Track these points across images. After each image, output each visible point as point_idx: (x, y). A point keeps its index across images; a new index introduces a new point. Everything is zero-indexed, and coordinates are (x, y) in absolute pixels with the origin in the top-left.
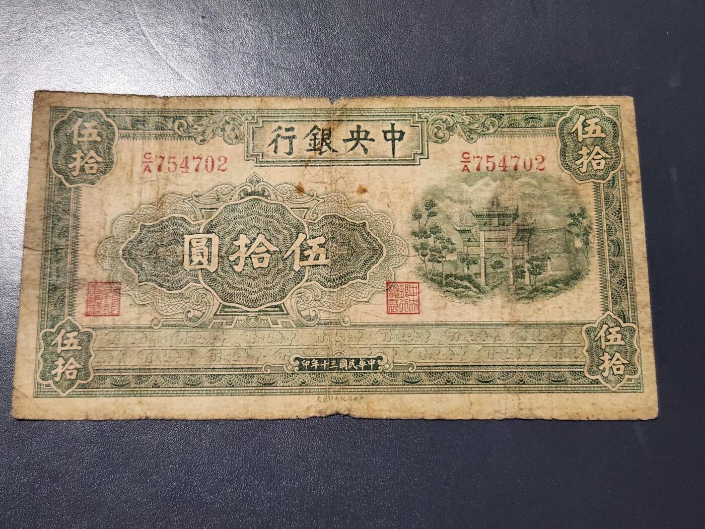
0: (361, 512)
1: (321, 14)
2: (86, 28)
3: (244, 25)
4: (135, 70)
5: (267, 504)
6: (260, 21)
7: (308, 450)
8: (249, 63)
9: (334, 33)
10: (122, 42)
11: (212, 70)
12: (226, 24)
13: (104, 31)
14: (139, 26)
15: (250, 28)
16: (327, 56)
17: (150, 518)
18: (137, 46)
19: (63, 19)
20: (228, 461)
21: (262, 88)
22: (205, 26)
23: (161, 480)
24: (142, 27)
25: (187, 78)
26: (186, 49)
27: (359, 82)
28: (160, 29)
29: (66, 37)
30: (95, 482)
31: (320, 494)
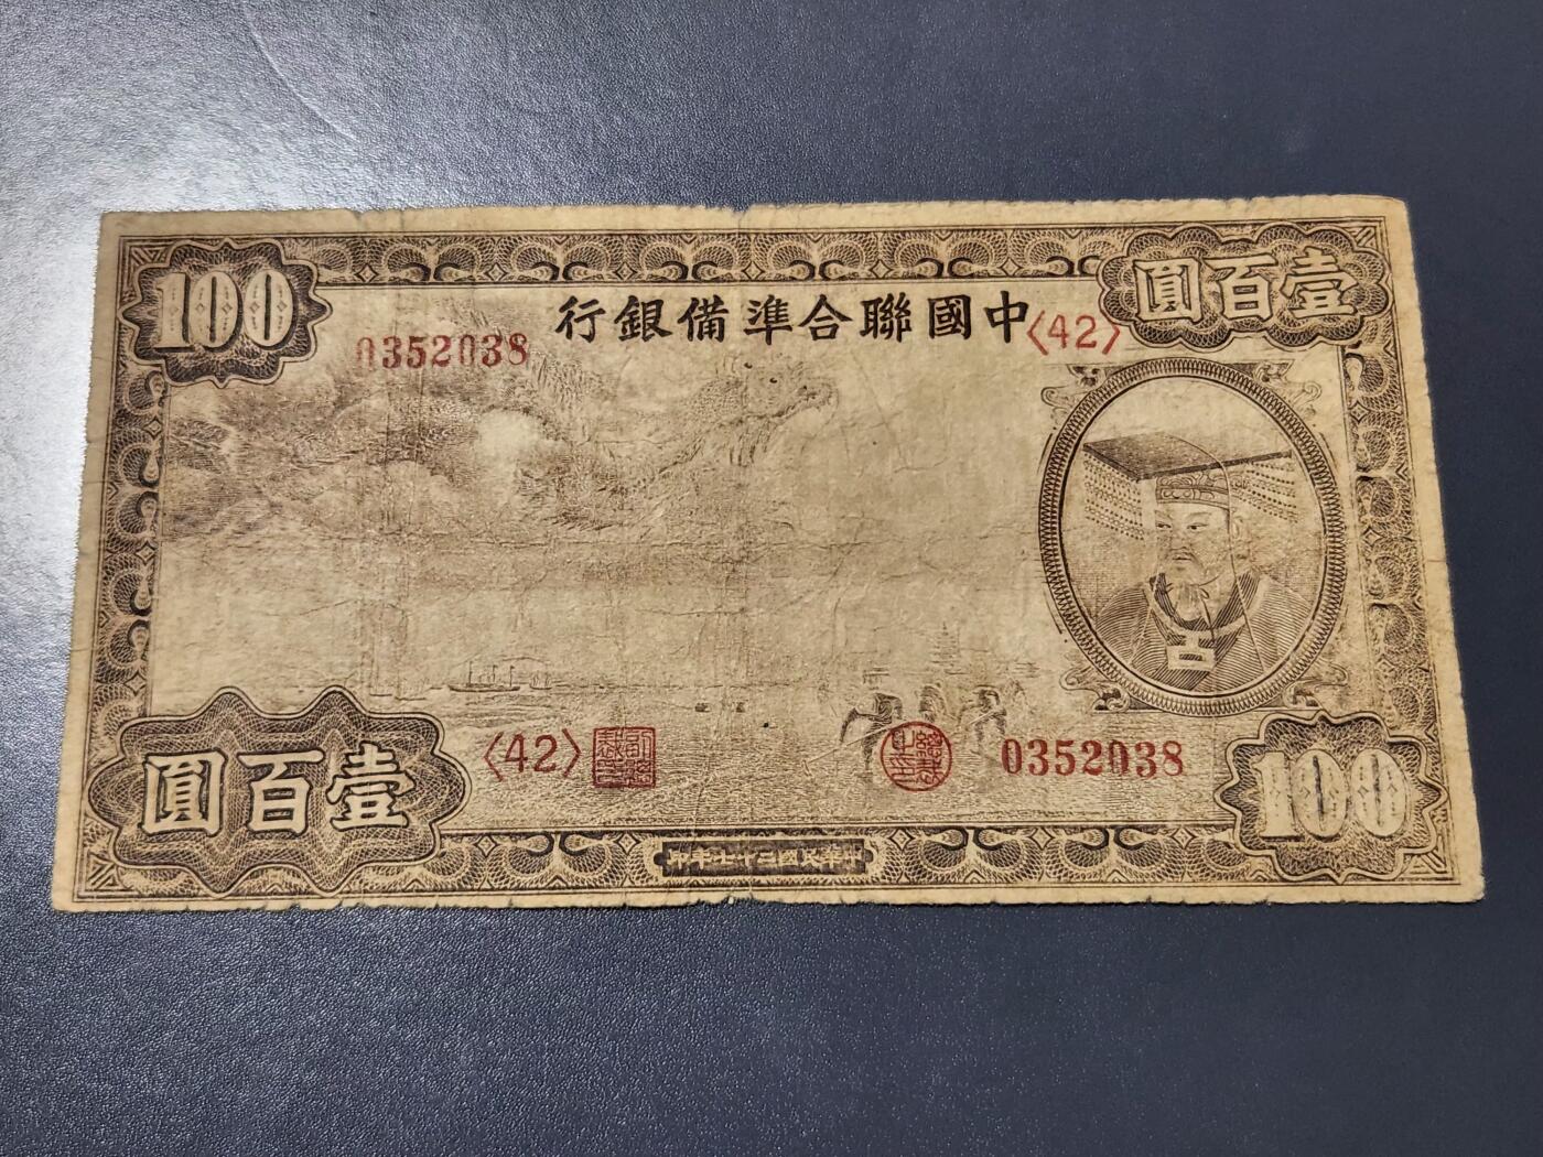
1: (604, 11)
2: (143, 35)
5: (479, 940)
9: (630, 46)
12: (418, 27)
15: (465, 36)
16: (612, 90)
21: (485, 148)
22: (377, 31)
24: (254, 33)
25: (339, 129)
26: (338, 75)
27: (676, 139)
28: (289, 36)
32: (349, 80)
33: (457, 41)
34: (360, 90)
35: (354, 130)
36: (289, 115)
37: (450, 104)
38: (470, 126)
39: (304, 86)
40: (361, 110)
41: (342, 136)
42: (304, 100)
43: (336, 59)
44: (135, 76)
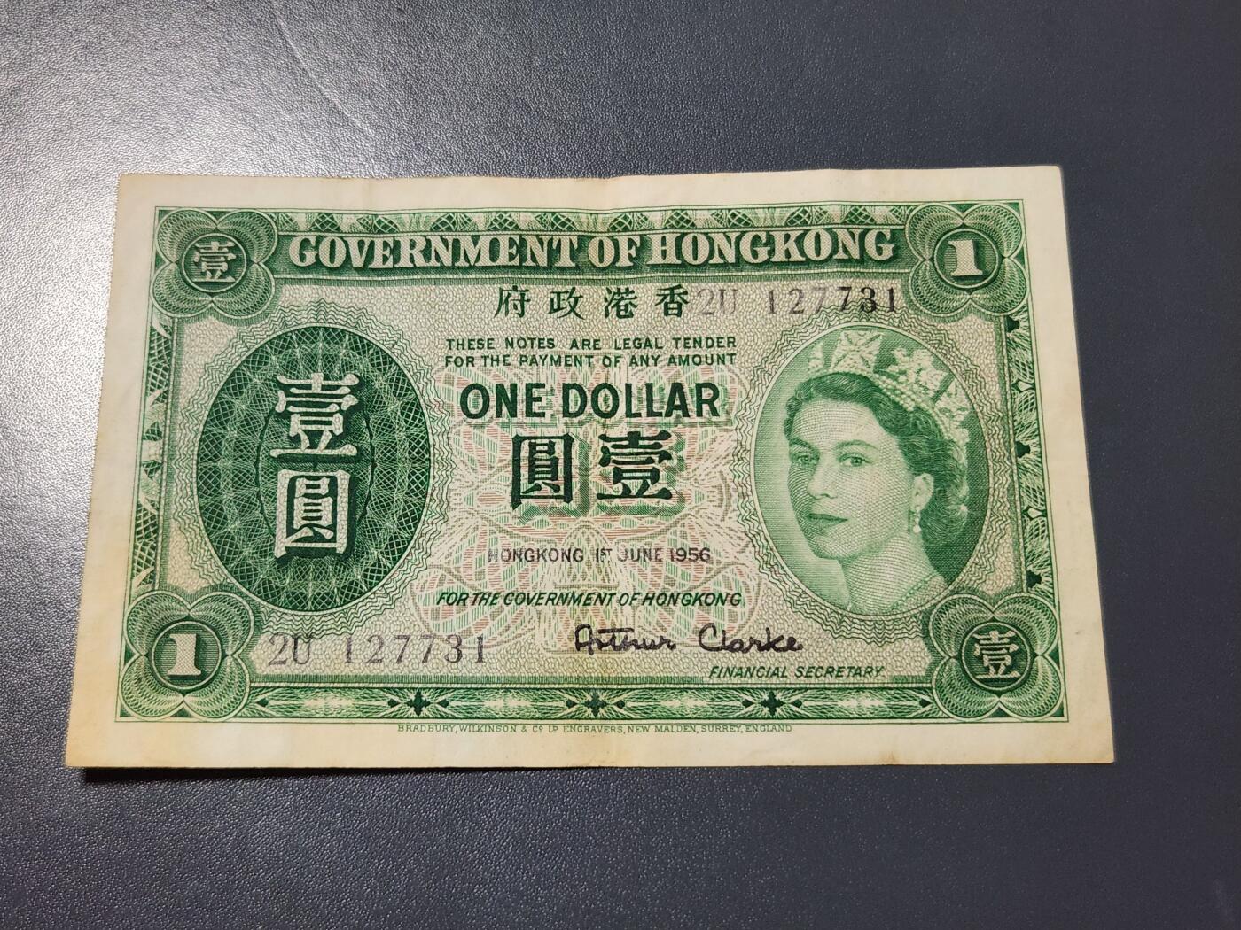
32: (372, 75)
33: (482, 44)
34: (382, 85)
35: (372, 126)
36: (309, 105)
37: (472, 107)
38: (490, 130)
39: (327, 78)
40: (381, 106)
41: (361, 131)
42: (326, 92)
43: (360, 53)
44: (159, 56)
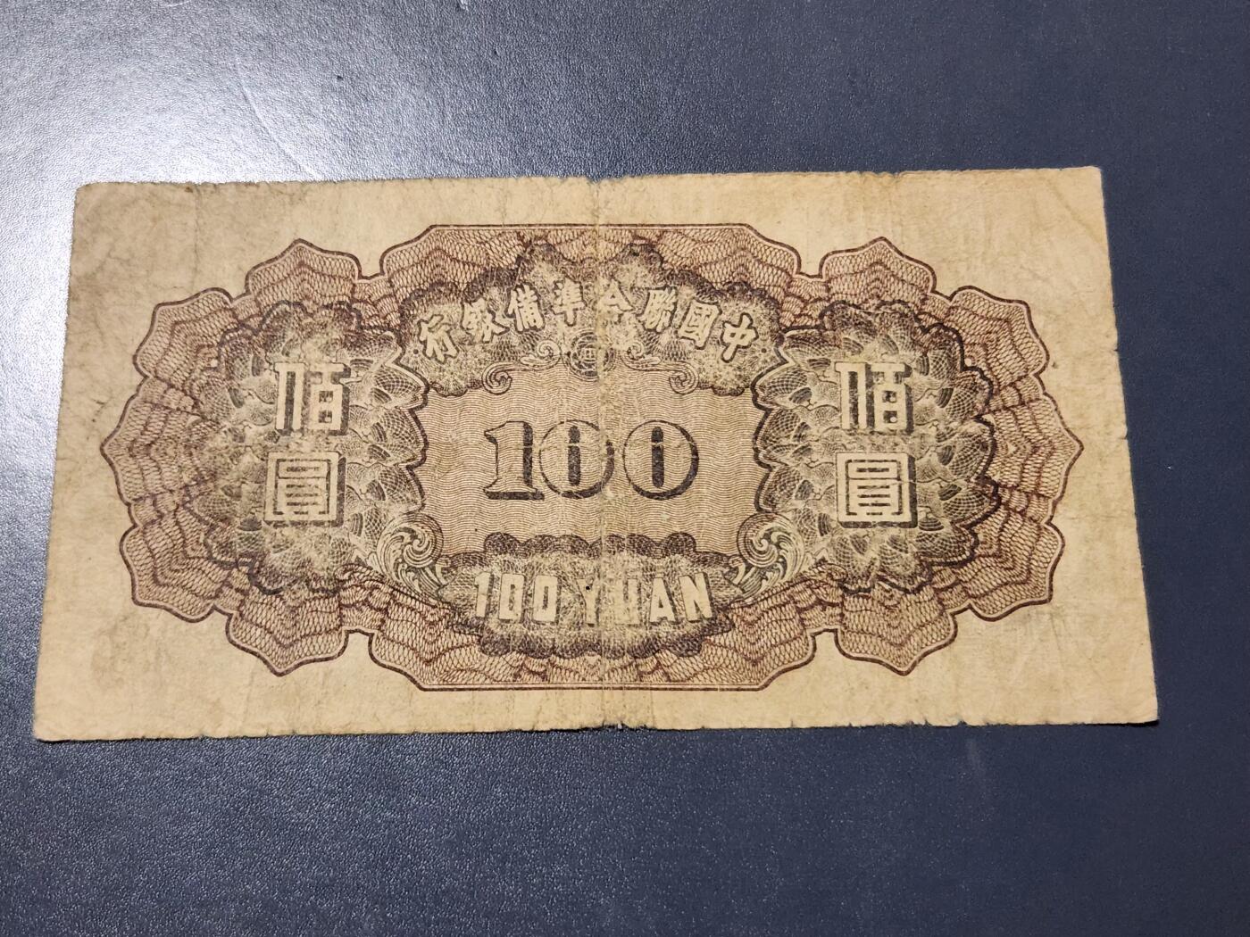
0: (529, 852)
3: (402, 92)
4: (229, 153)
6: (427, 88)
7: (454, 751)
8: (405, 152)
10: (212, 110)
11: (348, 160)
13: (185, 91)
14: (240, 86)
17: (202, 841)
18: (233, 117)
19: (124, 71)
20: (329, 760)
23: (224, 785)
29: (126, 97)
30: (123, 780)
31: (468, 820)
